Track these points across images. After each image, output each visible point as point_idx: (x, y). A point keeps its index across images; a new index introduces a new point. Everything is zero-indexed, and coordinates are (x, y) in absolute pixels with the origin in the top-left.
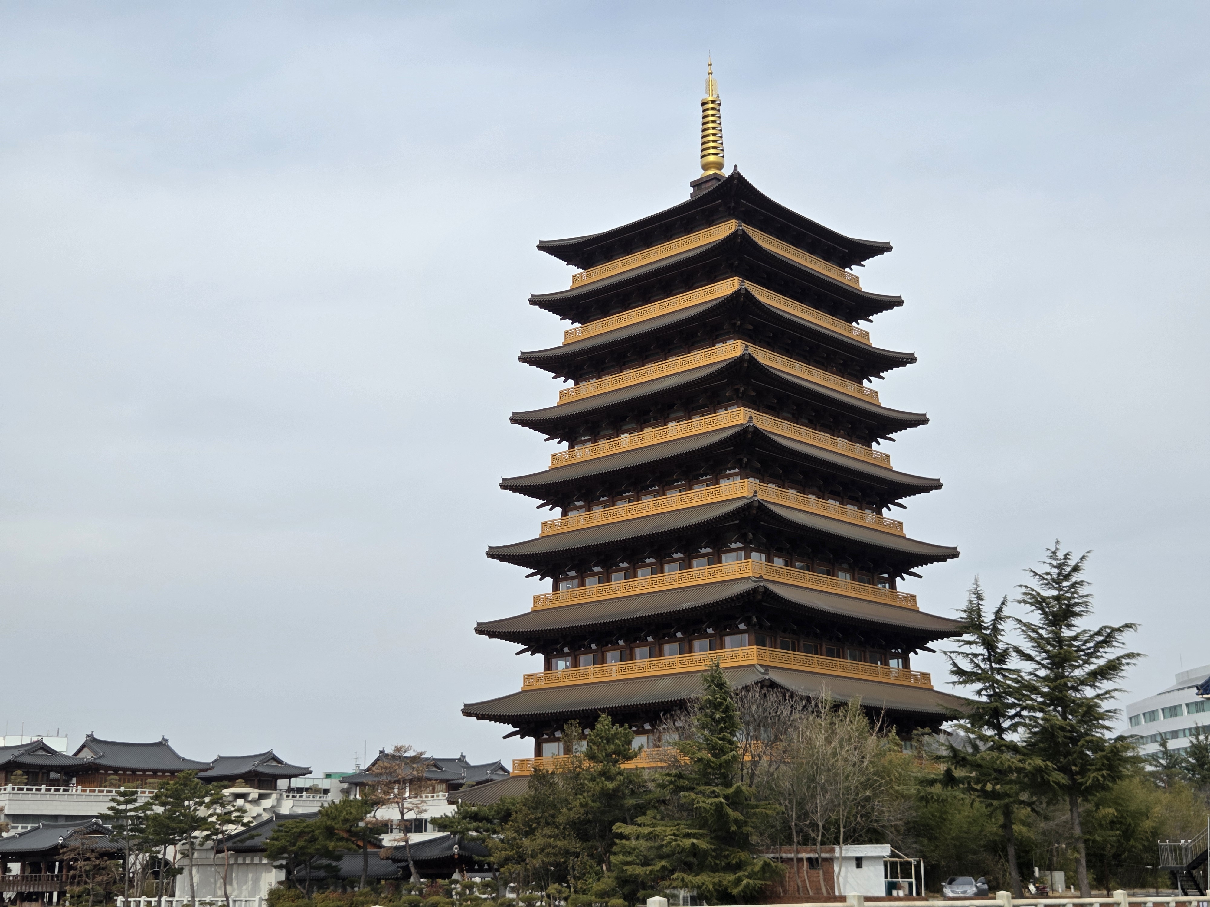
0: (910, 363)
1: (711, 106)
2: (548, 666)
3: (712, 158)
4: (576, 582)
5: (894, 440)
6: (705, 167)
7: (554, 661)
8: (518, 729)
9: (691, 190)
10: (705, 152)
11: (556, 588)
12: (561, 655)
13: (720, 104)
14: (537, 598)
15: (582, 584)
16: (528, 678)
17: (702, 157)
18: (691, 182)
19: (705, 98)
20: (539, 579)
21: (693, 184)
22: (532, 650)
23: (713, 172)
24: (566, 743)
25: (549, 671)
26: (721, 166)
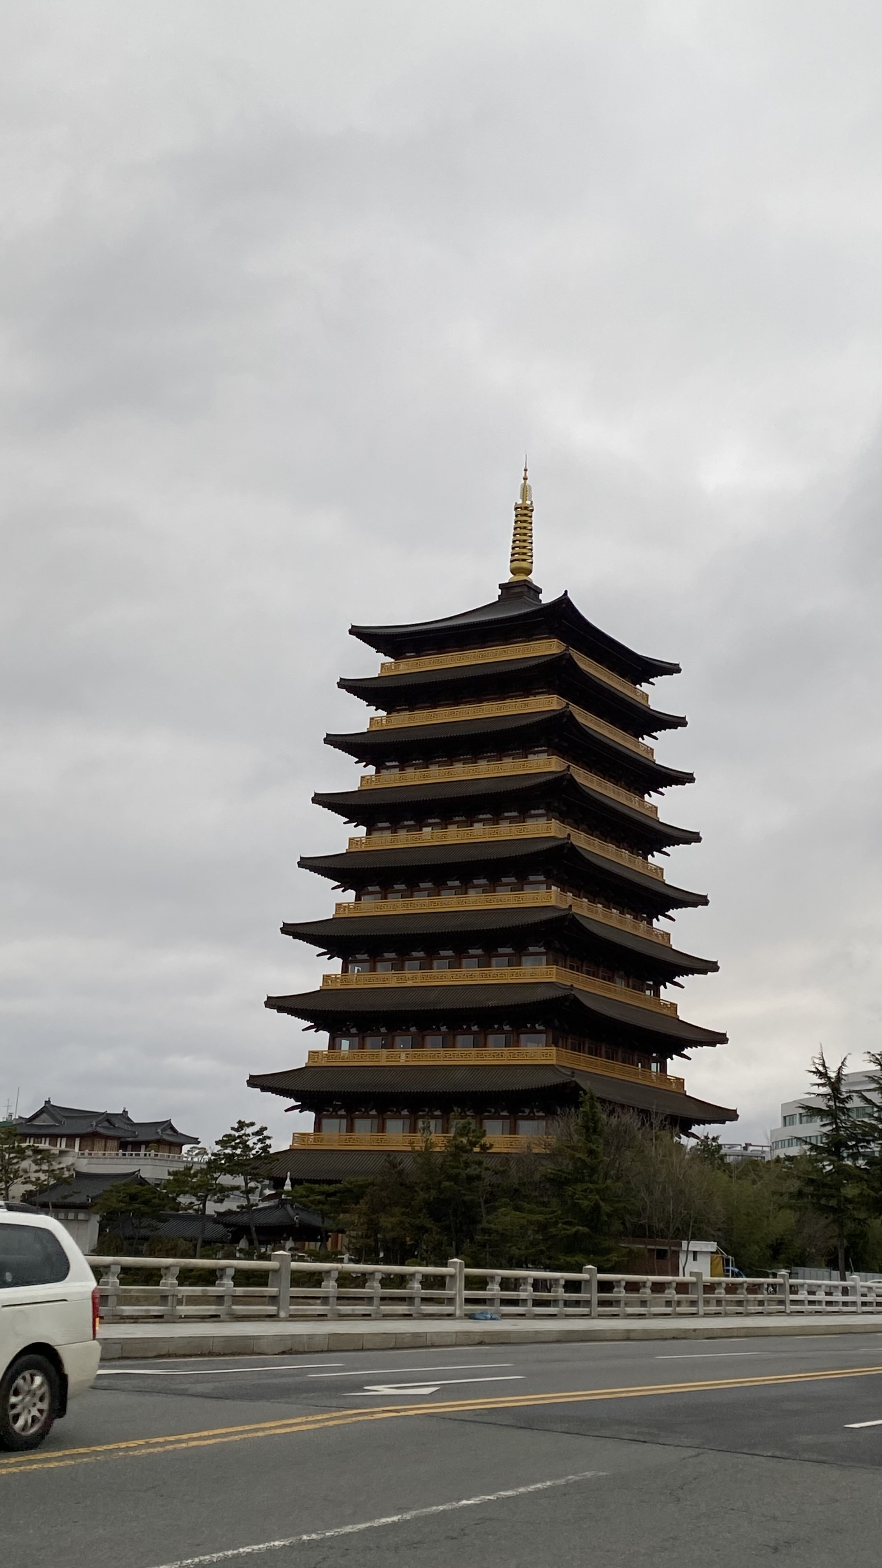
1: (524, 512)
2: (333, 1045)
3: (521, 564)
4: (367, 965)
5: (667, 855)
6: (513, 571)
7: (337, 1040)
8: (300, 1103)
9: (500, 592)
10: (516, 557)
11: (345, 969)
12: (347, 1035)
13: (532, 510)
14: (326, 978)
15: (373, 969)
16: (313, 1054)
17: (511, 562)
18: (500, 585)
19: (520, 502)
20: (329, 959)
21: (501, 586)
22: (318, 1027)
23: (522, 577)
24: (349, 1122)
25: (333, 1049)
26: (529, 572)
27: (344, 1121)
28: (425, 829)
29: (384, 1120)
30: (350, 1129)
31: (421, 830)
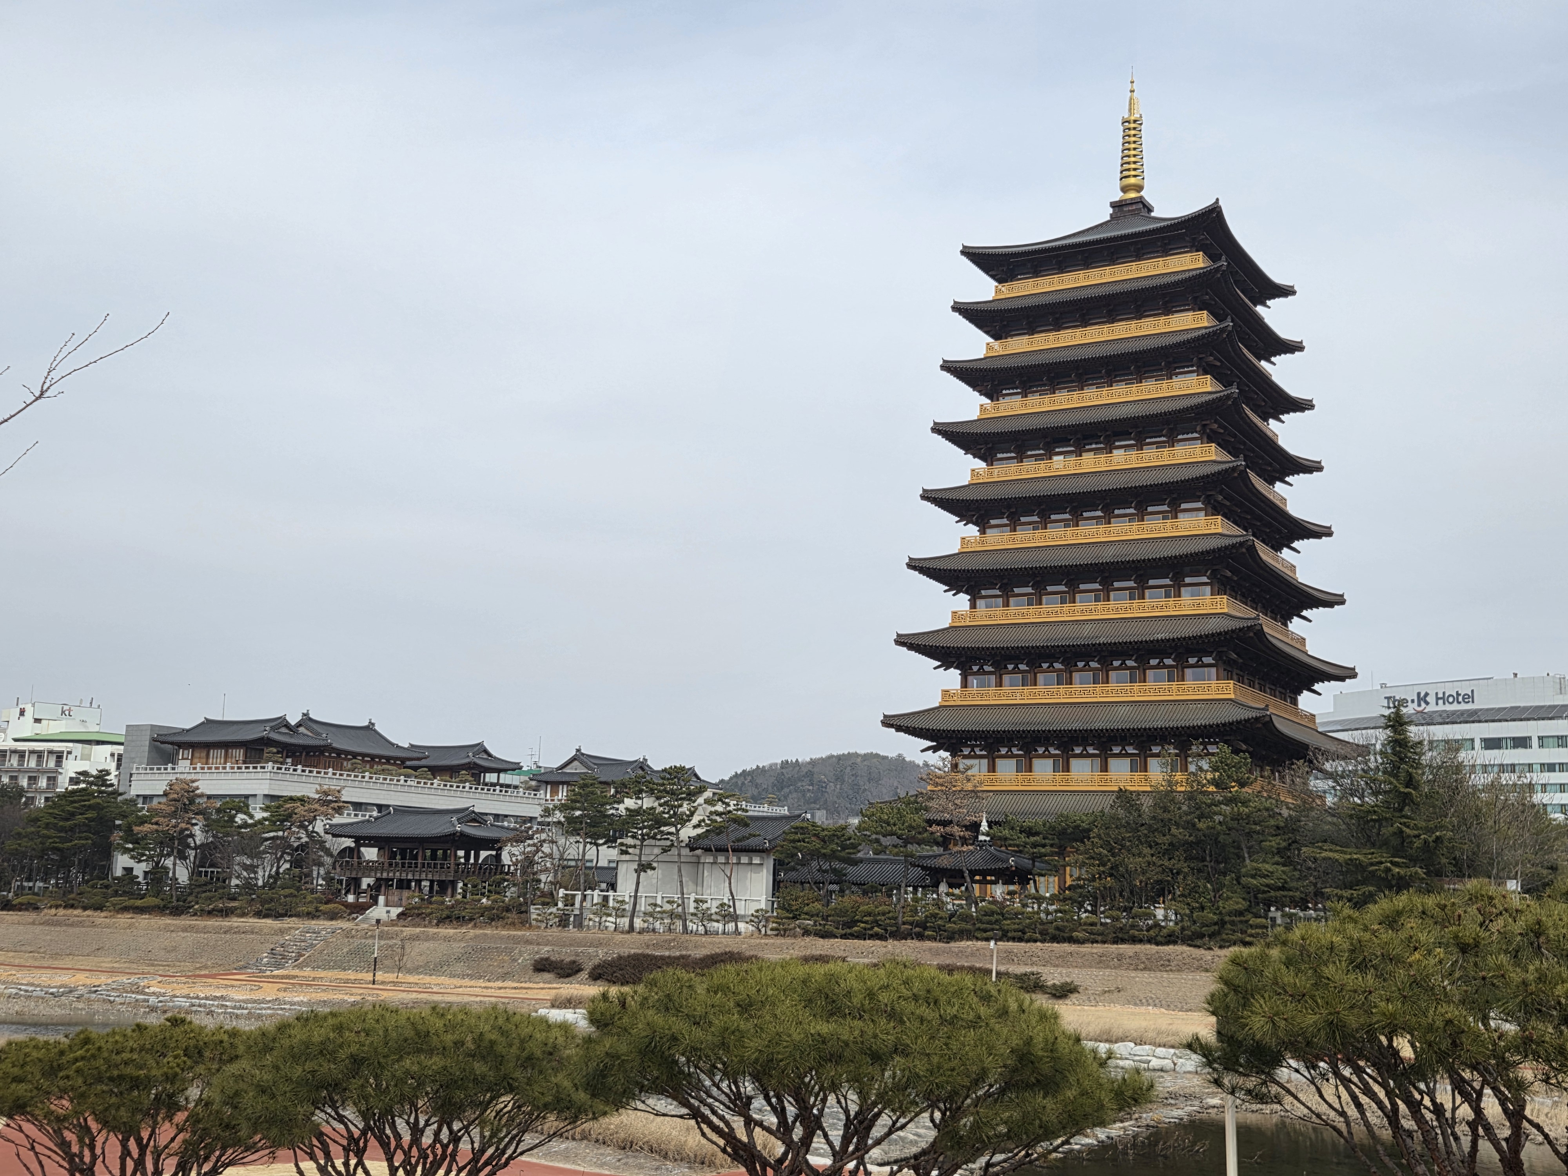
0: (1309, 409)
1: (1132, 125)
2: (964, 683)
3: (1132, 181)
4: (998, 600)
5: (1291, 485)
6: (1124, 189)
7: (969, 678)
8: (935, 744)
9: (1111, 211)
10: (1126, 173)
11: (973, 605)
12: (980, 673)
13: (1141, 124)
14: (953, 615)
16: (945, 694)
17: (1121, 179)
18: (1111, 203)
19: (1126, 116)
20: (954, 595)
21: (1114, 205)
22: (946, 665)
23: (1132, 195)
24: (991, 763)
25: (966, 687)
26: (1140, 188)
27: (985, 762)
28: (1055, 458)
29: (1030, 759)
30: (992, 768)
31: (1051, 459)
